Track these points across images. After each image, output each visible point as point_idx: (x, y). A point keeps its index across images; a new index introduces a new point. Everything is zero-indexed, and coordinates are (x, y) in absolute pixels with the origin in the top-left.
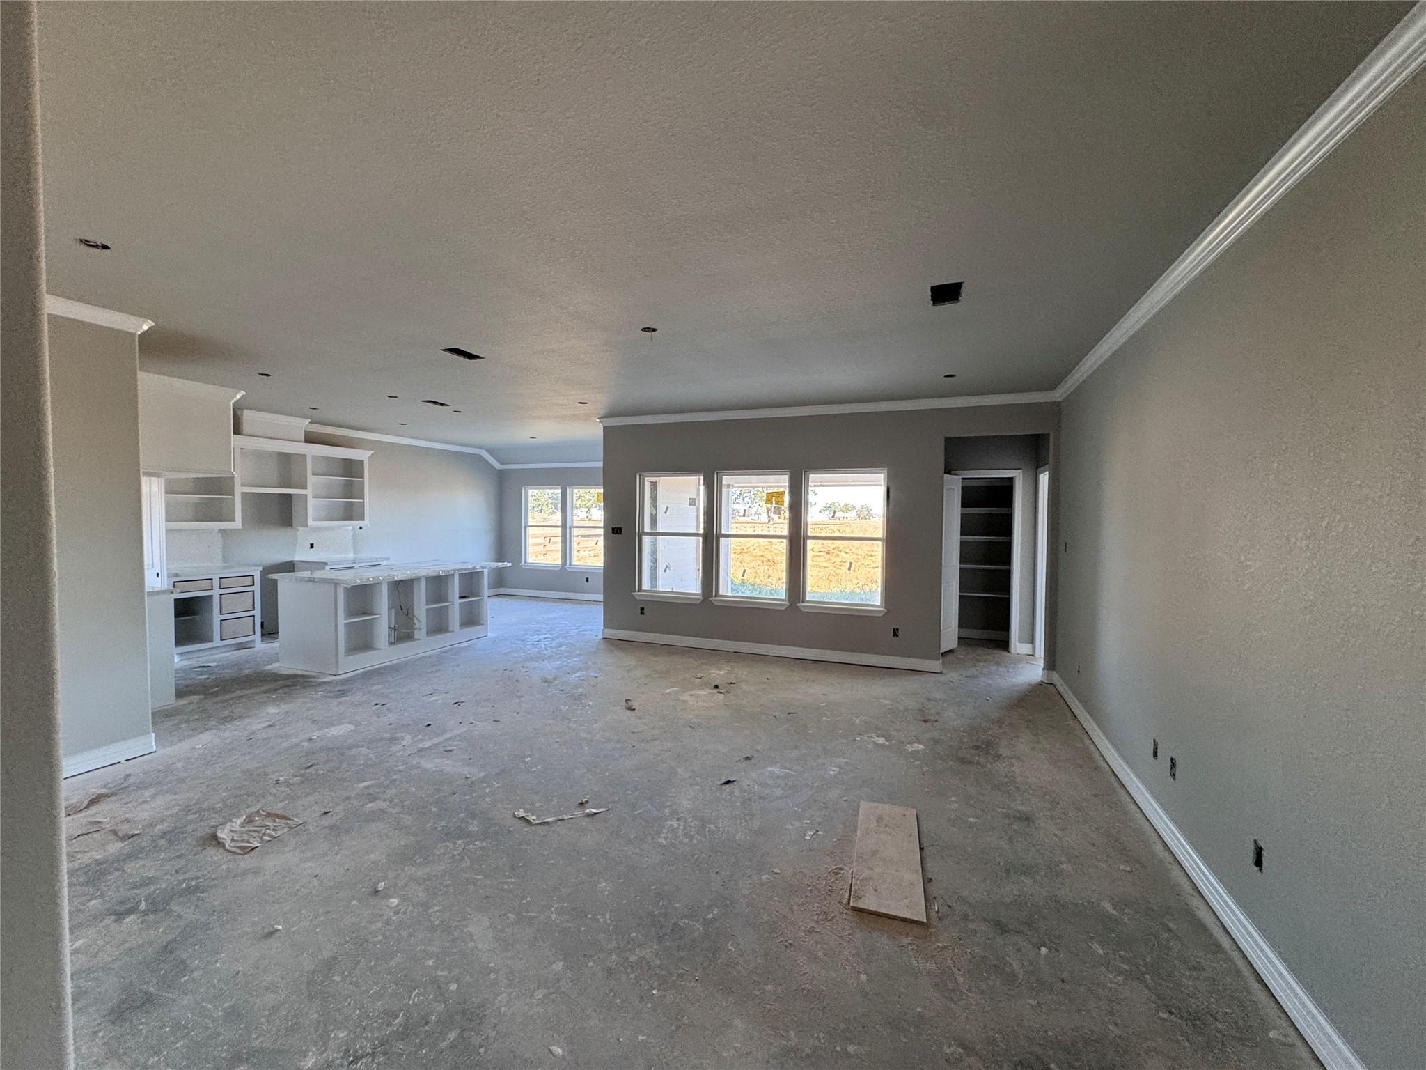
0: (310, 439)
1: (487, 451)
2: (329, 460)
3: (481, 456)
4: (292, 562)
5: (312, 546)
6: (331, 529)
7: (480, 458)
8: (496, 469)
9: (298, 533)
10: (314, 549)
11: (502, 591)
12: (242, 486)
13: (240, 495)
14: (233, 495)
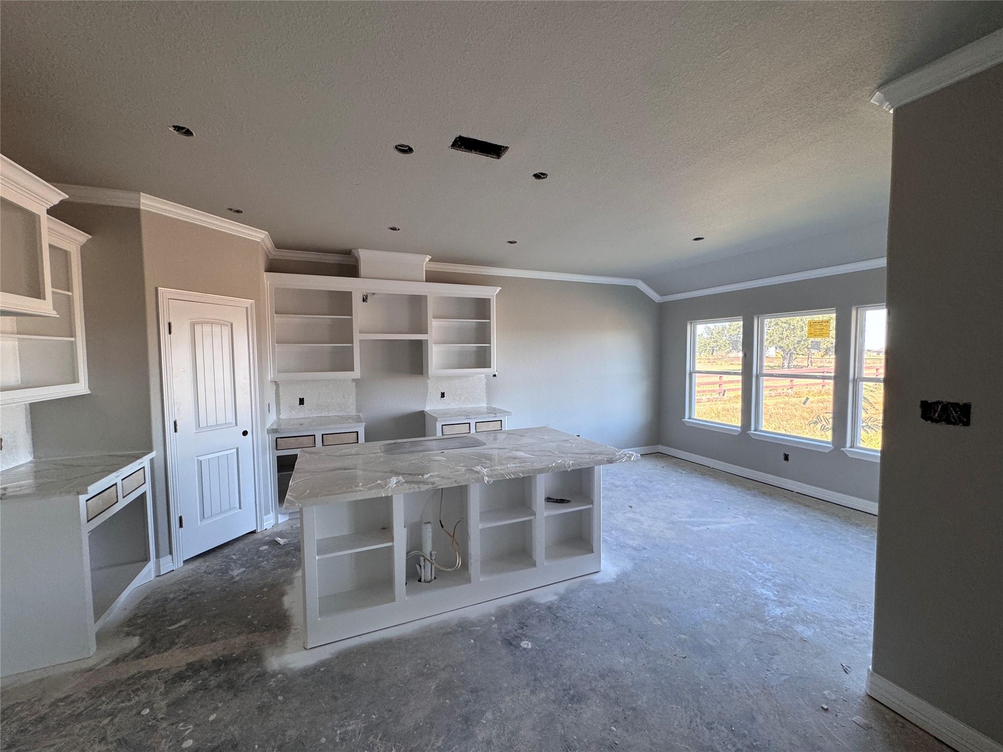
0: (433, 277)
1: (645, 280)
2: (461, 301)
3: (636, 287)
4: (423, 412)
5: (443, 395)
6: (460, 377)
7: (635, 289)
8: (656, 303)
9: (429, 381)
10: (444, 398)
11: (661, 448)
12: (360, 333)
13: (358, 344)
14: (352, 343)
